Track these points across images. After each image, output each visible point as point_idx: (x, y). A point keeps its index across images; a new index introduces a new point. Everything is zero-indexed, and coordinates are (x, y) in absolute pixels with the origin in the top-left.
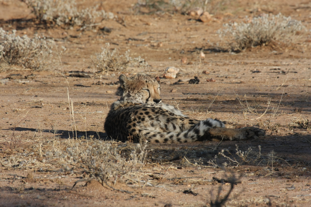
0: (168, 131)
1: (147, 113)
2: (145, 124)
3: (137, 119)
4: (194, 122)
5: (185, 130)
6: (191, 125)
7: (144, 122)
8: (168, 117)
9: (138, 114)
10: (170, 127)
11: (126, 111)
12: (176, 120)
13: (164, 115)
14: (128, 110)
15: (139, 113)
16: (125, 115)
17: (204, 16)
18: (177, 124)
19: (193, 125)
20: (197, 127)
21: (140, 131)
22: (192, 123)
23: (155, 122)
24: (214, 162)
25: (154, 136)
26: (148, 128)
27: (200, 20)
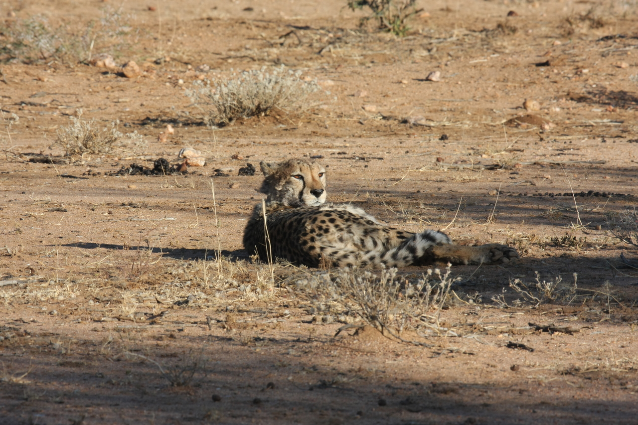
0: (366, 250)
1: (332, 221)
2: (330, 237)
3: (317, 230)
4: (405, 235)
5: (392, 248)
6: (401, 240)
7: (329, 234)
8: (365, 227)
9: (318, 223)
10: (369, 243)
11: (295, 217)
12: (378, 233)
13: (359, 224)
14: (301, 216)
15: (319, 220)
16: (294, 224)
17: (128, 68)
18: (378, 238)
19: (404, 240)
20: (411, 243)
21: (322, 249)
22: (402, 237)
23: (345, 235)
24: (501, 298)
25: (345, 256)
26: (334, 244)
27: (122, 75)
